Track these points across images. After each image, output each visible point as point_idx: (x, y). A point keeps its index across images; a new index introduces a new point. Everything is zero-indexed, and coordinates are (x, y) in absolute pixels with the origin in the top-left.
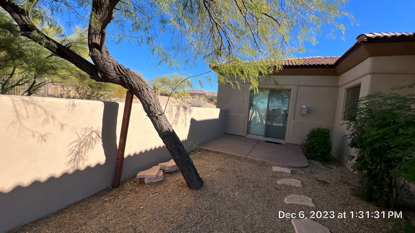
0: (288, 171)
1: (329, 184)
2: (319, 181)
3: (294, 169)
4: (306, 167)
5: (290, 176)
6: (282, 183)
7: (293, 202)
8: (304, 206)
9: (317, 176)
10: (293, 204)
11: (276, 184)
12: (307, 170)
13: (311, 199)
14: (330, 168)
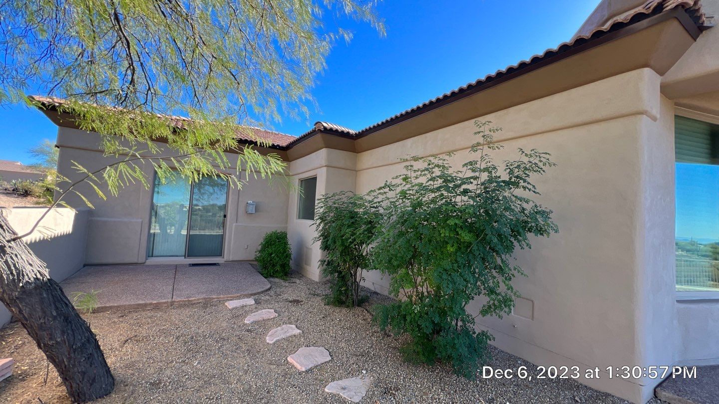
0: (251, 301)
1: (302, 301)
2: (291, 302)
3: (256, 297)
4: (269, 289)
5: (256, 308)
6: (252, 320)
7: (278, 338)
8: (290, 337)
9: (286, 296)
10: (278, 341)
11: (245, 324)
12: (272, 293)
13: (294, 326)
14: (293, 283)
